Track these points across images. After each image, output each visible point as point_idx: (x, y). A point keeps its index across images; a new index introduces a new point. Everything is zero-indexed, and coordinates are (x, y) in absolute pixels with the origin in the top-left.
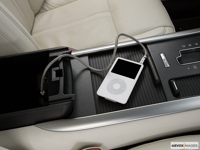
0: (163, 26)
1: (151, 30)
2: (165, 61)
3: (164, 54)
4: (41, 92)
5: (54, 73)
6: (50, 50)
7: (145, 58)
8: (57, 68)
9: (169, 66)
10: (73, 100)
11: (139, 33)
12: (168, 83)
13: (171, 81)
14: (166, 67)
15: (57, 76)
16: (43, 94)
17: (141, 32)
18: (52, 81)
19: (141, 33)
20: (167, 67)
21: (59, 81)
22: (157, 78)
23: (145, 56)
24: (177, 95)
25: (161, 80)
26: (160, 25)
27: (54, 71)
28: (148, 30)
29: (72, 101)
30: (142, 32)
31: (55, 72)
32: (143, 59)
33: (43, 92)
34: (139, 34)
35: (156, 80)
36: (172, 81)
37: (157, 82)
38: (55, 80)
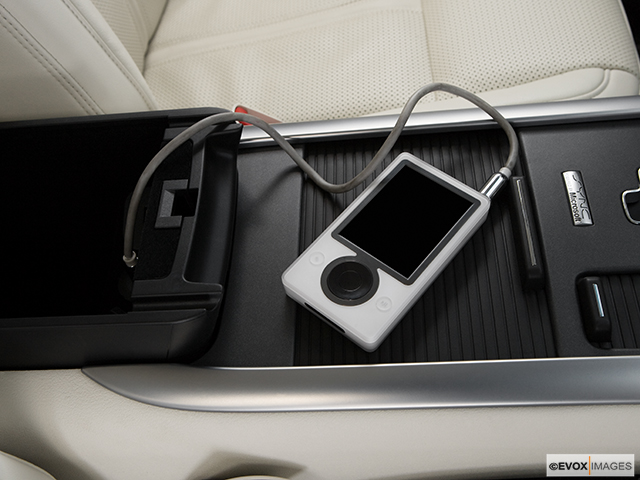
0: (599, 66)
1: (552, 74)
2: (578, 202)
3: (579, 173)
4: (124, 258)
5: (168, 199)
6: (170, 115)
7: (503, 176)
8: (182, 184)
9: (589, 222)
10: (215, 305)
11: (509, 81)
12: (574, 287)
13: (584, 282)
14: (576, 223)
15: (175, 212)
16: (131, 263)
17: (515, 79)
18: (157, 226)
19: (513, 83)
20: (578, 226)
21: (180, 228)
22: (534, 263)
23: (505, 171)
24: (600, 339)
25: (550, 270)
26: (589, 61)
27: (171, 191)
28: (542, 75)
29: (209, 308)
30: (521, 78)
31: (173, 196)
32: (496, 182)
33: (132, 256)
34: (507, 85)
35: (529, 267)
36: (588, 279)
37: (530, 277)
38: (166, 226)
